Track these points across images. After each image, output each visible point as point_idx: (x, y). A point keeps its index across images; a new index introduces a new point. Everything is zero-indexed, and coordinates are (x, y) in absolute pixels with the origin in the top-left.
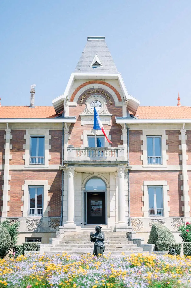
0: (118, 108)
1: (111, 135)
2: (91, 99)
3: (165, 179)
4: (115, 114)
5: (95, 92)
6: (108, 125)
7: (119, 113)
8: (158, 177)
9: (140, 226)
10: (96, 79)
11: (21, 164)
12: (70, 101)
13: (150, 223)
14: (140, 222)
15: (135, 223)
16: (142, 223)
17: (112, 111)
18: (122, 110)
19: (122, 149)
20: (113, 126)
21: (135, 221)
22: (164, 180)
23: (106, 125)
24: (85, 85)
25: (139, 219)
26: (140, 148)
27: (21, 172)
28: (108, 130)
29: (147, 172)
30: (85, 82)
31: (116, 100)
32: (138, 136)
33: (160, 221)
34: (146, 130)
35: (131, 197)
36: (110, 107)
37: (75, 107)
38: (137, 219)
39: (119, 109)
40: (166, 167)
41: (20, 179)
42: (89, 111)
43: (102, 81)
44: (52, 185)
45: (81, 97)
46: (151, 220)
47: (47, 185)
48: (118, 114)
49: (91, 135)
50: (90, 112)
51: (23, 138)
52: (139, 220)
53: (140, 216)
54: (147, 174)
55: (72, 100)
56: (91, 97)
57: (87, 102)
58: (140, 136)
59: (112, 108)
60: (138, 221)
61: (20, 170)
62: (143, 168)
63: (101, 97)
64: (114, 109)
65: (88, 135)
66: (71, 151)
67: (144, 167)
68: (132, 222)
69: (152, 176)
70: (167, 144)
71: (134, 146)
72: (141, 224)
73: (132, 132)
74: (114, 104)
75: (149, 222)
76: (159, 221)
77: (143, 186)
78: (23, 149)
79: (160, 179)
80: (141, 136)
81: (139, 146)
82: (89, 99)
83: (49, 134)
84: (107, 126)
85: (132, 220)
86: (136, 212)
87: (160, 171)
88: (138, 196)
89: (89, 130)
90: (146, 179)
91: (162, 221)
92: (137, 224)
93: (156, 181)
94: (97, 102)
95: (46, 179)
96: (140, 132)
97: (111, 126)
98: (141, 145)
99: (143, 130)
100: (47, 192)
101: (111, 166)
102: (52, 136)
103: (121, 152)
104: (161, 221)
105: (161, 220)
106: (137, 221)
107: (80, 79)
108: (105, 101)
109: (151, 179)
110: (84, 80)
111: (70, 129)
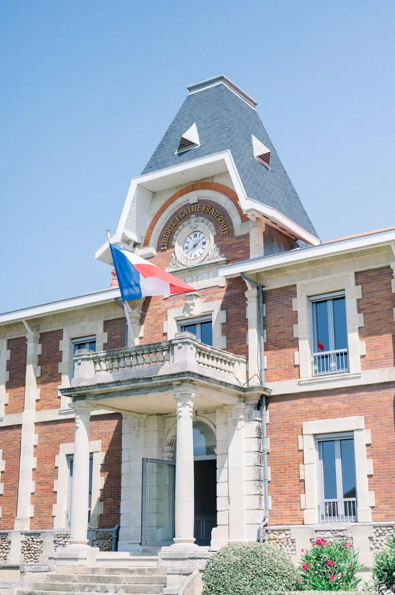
0: (242, 240)
1: (224, 312)
2: (184, 231)
3: (359, 412)
4: (234, 255)
5: (192, 213)
6: (219, 288)
7: (242, 251)
8: (340, 409)
9: (288, 551)
10: (194, 182)
11: (55, 406)
12: (144, 246)
13: (313, 540)
14: (289, 540)
15: (277, 542)
16: (293, 543)
17: (227, 250)
18: (249, 243)
19: (182, 343)
20: (231, 287)
21: (275, 536)
22: (355, 414)
23: (215, 286)
24: (172, 200)
25: (284, 530)
26: (293, 333)
27: (56, 426)
28: (219, 299)
29: (311, 396)
30: (172, 195)
31: (236, 220)
32: (286, 302)
33: (338, 534)
34: (303, 282)
35: (275, 470)
36: (223, 240)
37: (153, 257)
38: (282, 530)
39: (242, 242)
40: (359, 377)
41: (54, 443)
42: (179, 262)
43: (206, 181)
44: (108, 450)
45: (164, 231)
46: (316, 531)
47: (99, 452)
48: (242, 253)
49: (182, 318)
50: (181, 264)
51: (59, 349)
52: (287, 532)
53: (298, 522)
54: (312, 401)
55: (146, 244)
56: (183, 227)
57: (175, 241)
58: (291, 301)
59: (228, 241)
60: (283, 535)
61: (54, 422)
62: (299, 386)
63: (203, 221)
64: (232, 244)
65: (178, 319)
66: (80, 363)
67: (301, 385)
68: (268, 539)
69: (325, 406)
70: (359, 311)
71: (277, 330)
72: (290, 543)
73: (274, 293)
74: (231, 232)
75: (311, 540)
76: (335, 537)
77: (303, 438)
78: (59, 372)
79: (344, 413)
80: (293, 300)
81: (290, 329)
82: (180, 231)
83: (105, 331)
84: (217, 289)
85: (269, 534)
86: (287, 512)
87: (345, 390)
88: (291, 467)
89: (180, 306)
90: (308, 416)
91: (346, 534)
92: (281, 546)
93: (337, 419)
94: (198, 234)
95: (98, 438)
96: (292, 291)
97: (225, 289)
98: (294, 326)
99: (299, 284)
100: (100, 467)
101: (159, 391)
102: (108, 334)
103: (180, 350)
104: (343, 537)
105: (341, 534)
106: (281, 537)
107: (164, 190)
108: (213, 228)
109: (324, 415)
110: (170, 189)
111: (144, 312)
